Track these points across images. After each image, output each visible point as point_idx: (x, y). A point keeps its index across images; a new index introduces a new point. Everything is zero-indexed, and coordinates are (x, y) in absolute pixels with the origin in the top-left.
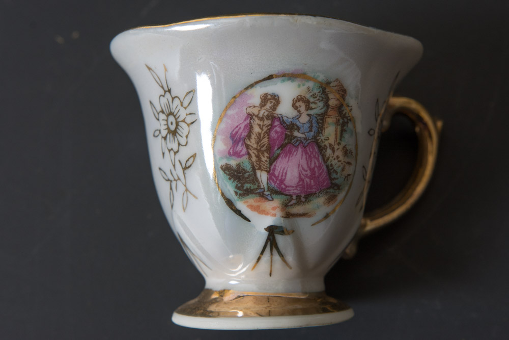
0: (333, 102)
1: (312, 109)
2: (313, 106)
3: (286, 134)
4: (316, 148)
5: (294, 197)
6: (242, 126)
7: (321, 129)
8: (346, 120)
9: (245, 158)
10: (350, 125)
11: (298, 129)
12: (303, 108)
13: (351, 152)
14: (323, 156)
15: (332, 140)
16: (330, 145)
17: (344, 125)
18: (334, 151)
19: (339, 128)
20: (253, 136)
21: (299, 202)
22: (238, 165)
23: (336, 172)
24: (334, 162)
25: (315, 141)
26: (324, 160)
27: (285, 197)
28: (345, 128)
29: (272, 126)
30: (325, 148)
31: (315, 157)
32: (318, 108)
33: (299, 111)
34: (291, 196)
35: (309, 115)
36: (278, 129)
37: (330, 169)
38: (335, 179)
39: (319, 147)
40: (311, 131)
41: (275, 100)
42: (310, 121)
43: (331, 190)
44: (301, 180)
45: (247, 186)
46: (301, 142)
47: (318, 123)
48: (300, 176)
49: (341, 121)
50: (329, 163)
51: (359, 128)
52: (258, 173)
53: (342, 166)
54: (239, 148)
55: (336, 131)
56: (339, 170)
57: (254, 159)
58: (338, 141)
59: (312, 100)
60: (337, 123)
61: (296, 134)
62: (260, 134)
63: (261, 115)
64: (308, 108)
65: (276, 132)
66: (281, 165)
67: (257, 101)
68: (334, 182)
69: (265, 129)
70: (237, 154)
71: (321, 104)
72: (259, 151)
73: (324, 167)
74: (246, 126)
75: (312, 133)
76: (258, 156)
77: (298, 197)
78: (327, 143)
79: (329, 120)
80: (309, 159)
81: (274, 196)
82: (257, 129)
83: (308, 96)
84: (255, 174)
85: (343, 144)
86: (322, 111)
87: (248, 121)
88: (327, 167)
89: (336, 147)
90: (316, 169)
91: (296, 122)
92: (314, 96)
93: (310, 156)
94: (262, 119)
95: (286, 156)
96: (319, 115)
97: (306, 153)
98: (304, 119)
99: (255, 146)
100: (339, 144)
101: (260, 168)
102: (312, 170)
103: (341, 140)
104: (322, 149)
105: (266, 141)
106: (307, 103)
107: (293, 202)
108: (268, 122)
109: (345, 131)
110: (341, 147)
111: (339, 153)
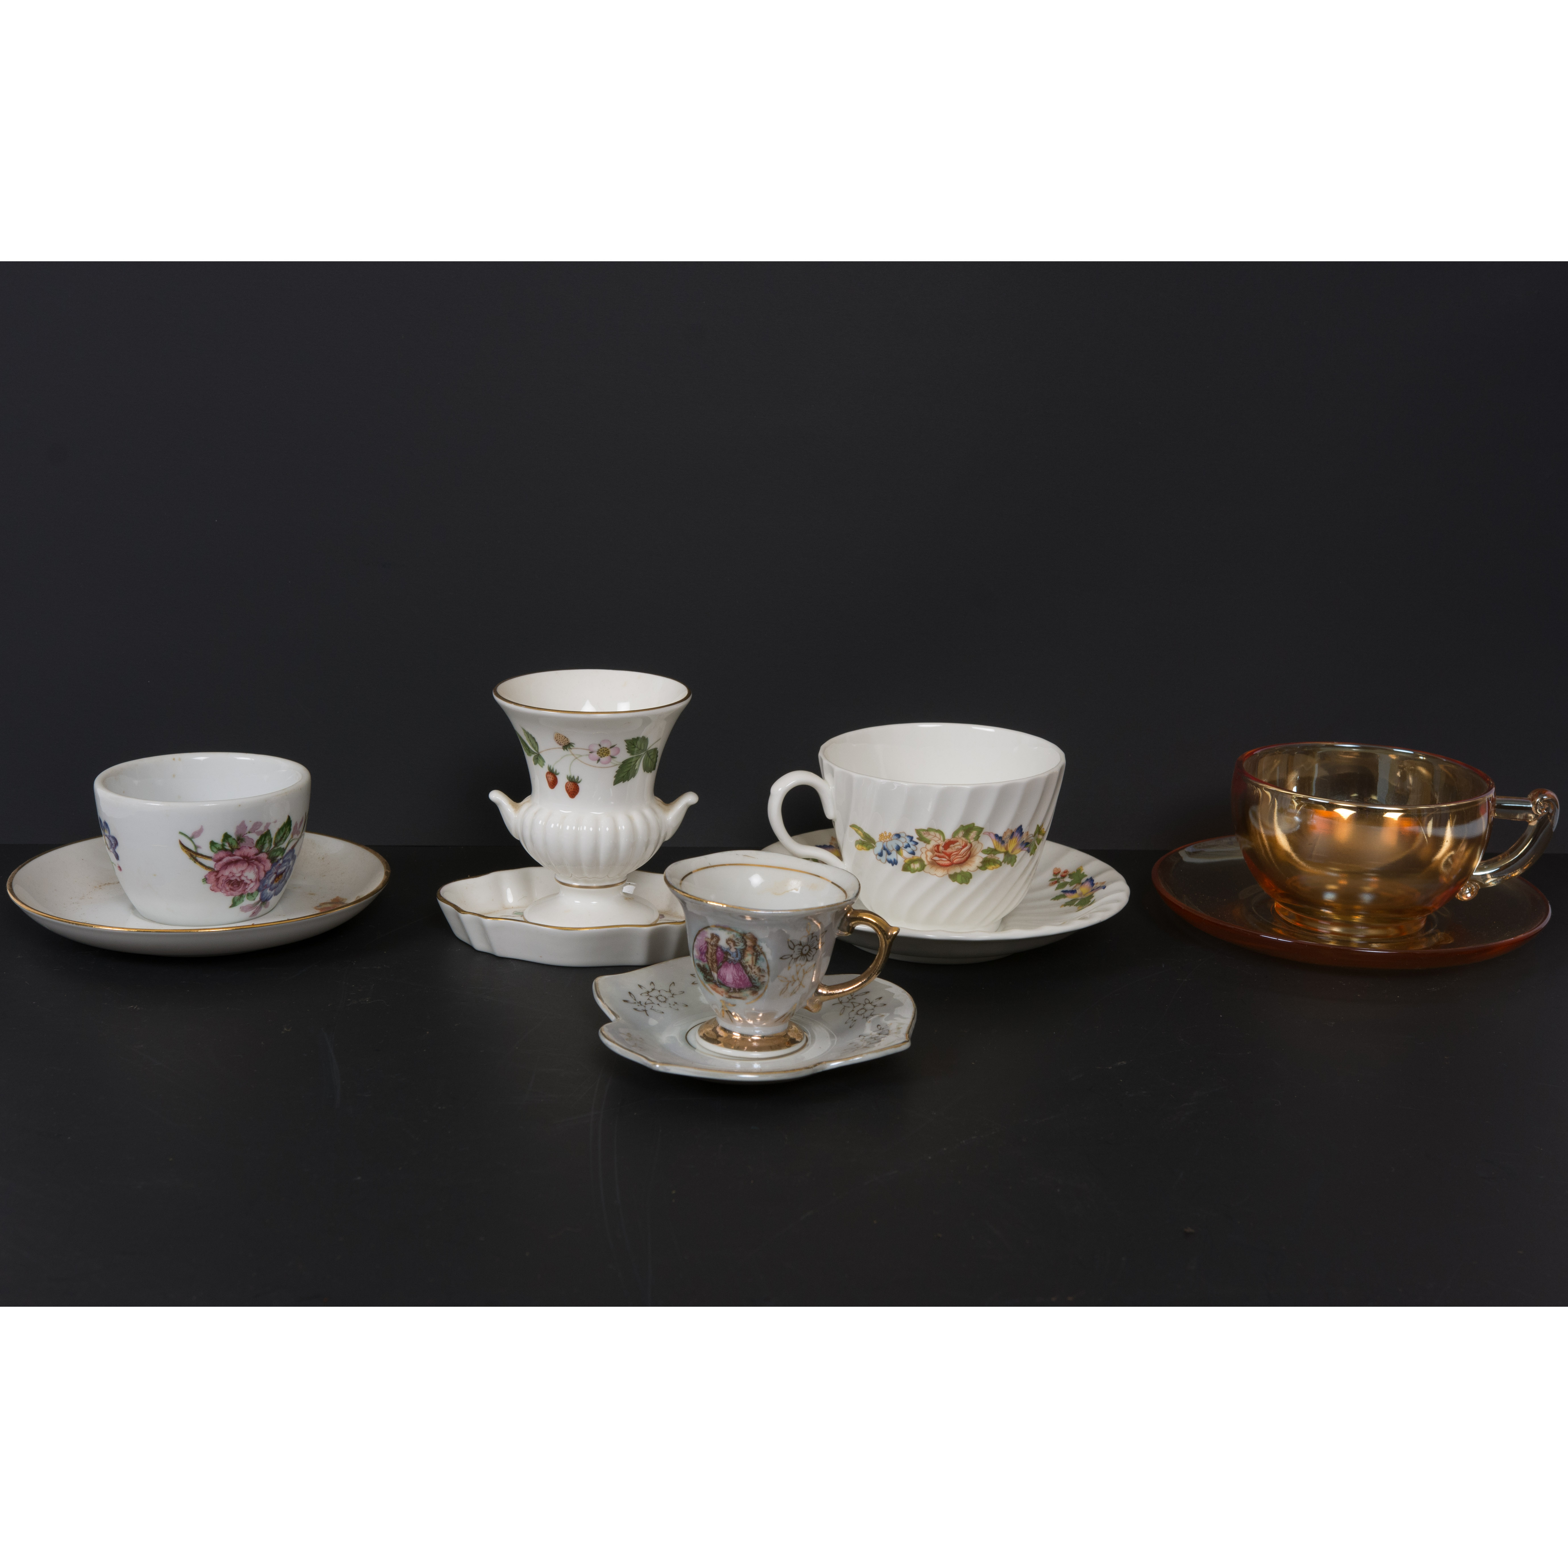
0: (749, 943)
1: (737, 946)
2: (737, 944)
3: (724, 956)
4: (741, 966)
5: (732, 989)
6: (704, 946)
7: (743, 957)
8: (758, 953)
9: (706, 963)
10: (762, 956)
11: (730, 955)
12: (732, 944)
13: (763, 970)
14: (746, 971)
15: (750, 963)
16: (749, 966)
17: (757, 956)
18: (752, 969)
19: (754, 958)
20: (709, 953)
21: (735, 991)
22: (703, 965)
23: (755, 980)
24: (754, 974)
25: (740, 962)
26: (746, 973)
27: (728, 988)
28: (758, 957)
29: (717, 951)
30: (746, 967)
31: (740, 970)
32: (741, 946)
33: (730, 946)
34: (730, 988)
35: (735, 949)
36: (720, 953)
37: (750, 978)
38: (754, 983)
39: (743, 966)
40: (737, 957)
41: (718, 938)
42: (736, 952)
43: (753, 988)
44: (734, 980)
45: (708, 977)
46: (732, 962)
47: (741, 953)
48: (733, 979)
49: (755, 954)
50: (749, 974)
51: (769, 957)
52: (713, 973)
53: (758, 977)
54: (703, 957)
55: (752, 958)
56: (757, 979)
57: (710, 965)
58: (754, 964)
59: (736, 941)
60: (753, 954)
61: (729, 957)
62: (712, 953)
63: (712, 943)
64: (735, 945)
65: (719, 954)
66: (723, 971)
67: (709, 936)
68: (754, 984)
69: (714, 951)
70: (702, 960)
71: (742, 944)
72: (712, 961)
73: (747, 976)
74: (705, 947)
75: (738, 958)
76: (712, 964)
77: (734, 989)
78: (747, 964)
79: (748, 953)
80: (738, 971)
81: (721, 986)
82: (710, 950)
83: (734, 939)
84: (711, 972)
85: (757, 966)
86: (743, 947)
87: (706, 945)
88: (749, 977)
89: (753, 967)
90: (742, 977)
91: (728, 951)
92: (737, 939)
93: (738, 970)
94: (712, 945)
95: (725, 967)
96: (741, 949)
97: (736, 968)
98: (733, 950)
99: (710, 958)
100: (755, 966)
101: (713, 970)
102: (740, 977)
103: (756, 963)
104: (744, 967)
105: (714, 957)
106: (734, 943)
107: (731, 991)
108: (715, 948)
109: (758, 959)
110: (756, 967)
111: (755, 970)
